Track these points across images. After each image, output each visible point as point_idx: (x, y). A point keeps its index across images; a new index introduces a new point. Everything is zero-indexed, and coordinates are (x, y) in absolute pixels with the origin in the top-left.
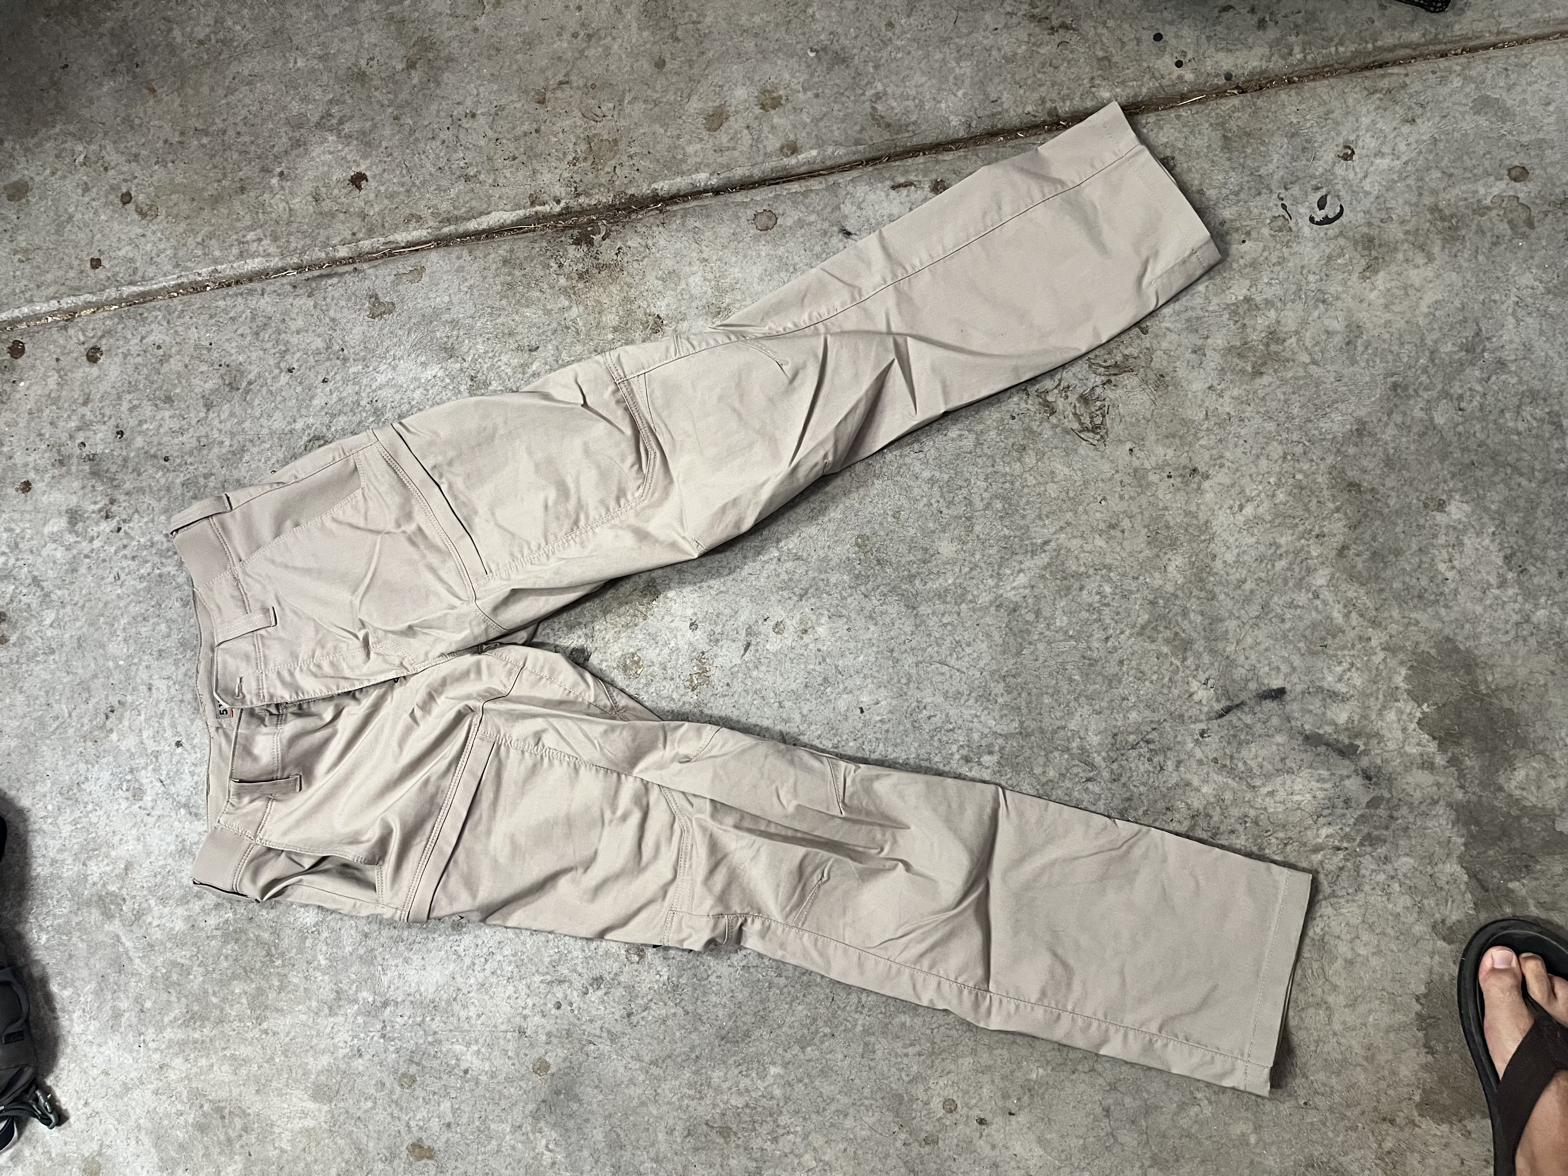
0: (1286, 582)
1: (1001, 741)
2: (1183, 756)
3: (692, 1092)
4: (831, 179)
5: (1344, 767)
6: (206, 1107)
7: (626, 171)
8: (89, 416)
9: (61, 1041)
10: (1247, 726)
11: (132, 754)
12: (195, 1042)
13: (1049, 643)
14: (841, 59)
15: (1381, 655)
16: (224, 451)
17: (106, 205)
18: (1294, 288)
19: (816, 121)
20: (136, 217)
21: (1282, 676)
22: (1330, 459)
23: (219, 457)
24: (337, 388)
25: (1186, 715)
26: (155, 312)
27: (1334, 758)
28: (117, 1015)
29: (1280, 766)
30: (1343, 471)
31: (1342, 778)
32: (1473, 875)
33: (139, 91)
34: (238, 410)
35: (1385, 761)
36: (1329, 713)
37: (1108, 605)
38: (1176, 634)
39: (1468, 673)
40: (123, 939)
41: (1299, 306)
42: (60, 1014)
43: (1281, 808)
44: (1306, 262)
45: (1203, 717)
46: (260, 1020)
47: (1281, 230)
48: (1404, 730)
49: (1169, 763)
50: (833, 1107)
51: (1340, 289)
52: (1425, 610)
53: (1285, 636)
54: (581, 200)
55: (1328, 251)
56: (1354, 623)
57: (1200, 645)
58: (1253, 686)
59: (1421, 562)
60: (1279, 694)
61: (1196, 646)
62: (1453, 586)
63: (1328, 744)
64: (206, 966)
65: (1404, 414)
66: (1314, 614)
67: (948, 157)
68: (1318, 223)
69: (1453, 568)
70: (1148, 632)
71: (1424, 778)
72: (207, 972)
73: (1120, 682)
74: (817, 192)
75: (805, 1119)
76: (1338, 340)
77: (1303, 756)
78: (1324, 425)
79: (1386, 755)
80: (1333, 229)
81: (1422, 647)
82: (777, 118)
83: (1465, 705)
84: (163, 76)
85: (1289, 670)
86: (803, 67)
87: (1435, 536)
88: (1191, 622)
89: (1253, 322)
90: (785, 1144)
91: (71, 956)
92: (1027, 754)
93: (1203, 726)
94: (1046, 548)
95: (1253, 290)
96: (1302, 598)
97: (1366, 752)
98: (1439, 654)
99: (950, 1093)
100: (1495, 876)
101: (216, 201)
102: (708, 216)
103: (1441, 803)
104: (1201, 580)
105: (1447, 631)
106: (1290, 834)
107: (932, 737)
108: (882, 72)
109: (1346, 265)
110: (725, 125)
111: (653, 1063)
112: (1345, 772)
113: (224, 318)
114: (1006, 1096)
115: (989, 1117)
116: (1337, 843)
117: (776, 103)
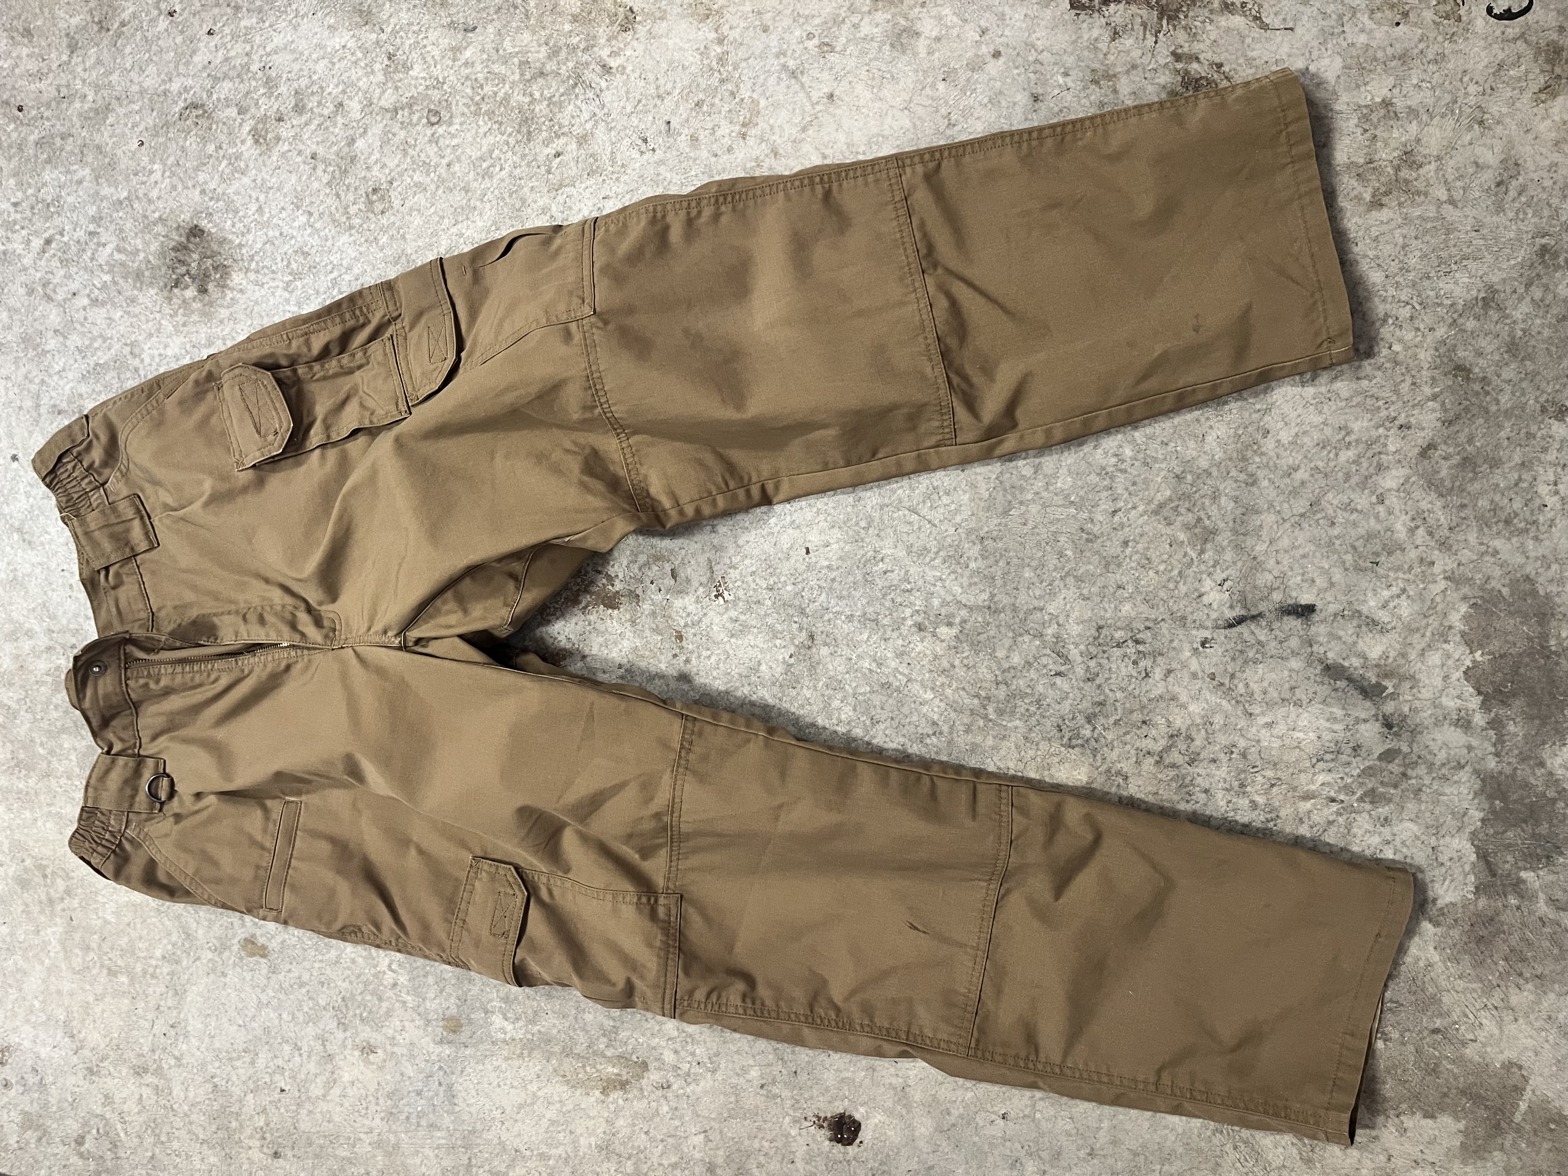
0: (1348, 477)
1: (964, 613)
2: (1174, 665)
5: (1363, 709)
10: (1259, 643)
13: (1044, 506)
15: (1442, 584)
16: (86, 107)
18: (1448, 98)
21: (1315, 591)
22: (1441, 332)
23: (80, 115)
24: (224, 45)
25: (1190, 618)
27: (1355, 696)
29: (1288, 695)
30: (1454, 348)
31: (1357, 721)
32: (1483, 855)
34: (106, 56)
35: (1414, 710)
36: (1361, 643)
37: (1124, 471)
38: (1199, 519)
39: (1540, 623)
41: (1450, 123)
43: (1277, 744)
44: (1469, 66)
45: (1209, 624)
47: (1447, 17)
48: (1446, 678)
49: (1158, 670)
51: (1505, 110)
52: (1509, 539)
53: (1331, 544)
55: (1501, 56)
56: (1419, 542)
57: (1224, 538)
58: (1277, 596)
59: (1520, 479)
60: (1305, 611)
61: (1219, 538)
62: (1550, 515)
63: (1350, 680)
65: (1546, 288)
66: (1372, 522)
68: (1496, 17)
69: (1557, 493)
70: (1165, 512)
71: (1455, 737)
72: (35, 720)
73: (1119, 565)
76: (1488, 177)
77: (1318, 688)
78: (1445, 285)
79: (1417, 704)
80: (1514, 27)
81: (1494, 584)
83: (1527, 660)
85: (1325, 585)
87: (1545, 450)
88: (1220, 508)
89: (1386, 135)
92: (992, 633)
93: (1207, 634)
95: (1396, 91)
96: (1363, 501)
97: (1393, 696)
98: (1512, 594)
100: (1507, 862)
103: (1467, 768)
104: (1244, 459)
105: (1529, 569)
106: (1279, 774)
107: (884, 596)
109: (1519, 79)
112: (1363, 715)
116: (1332, 794)
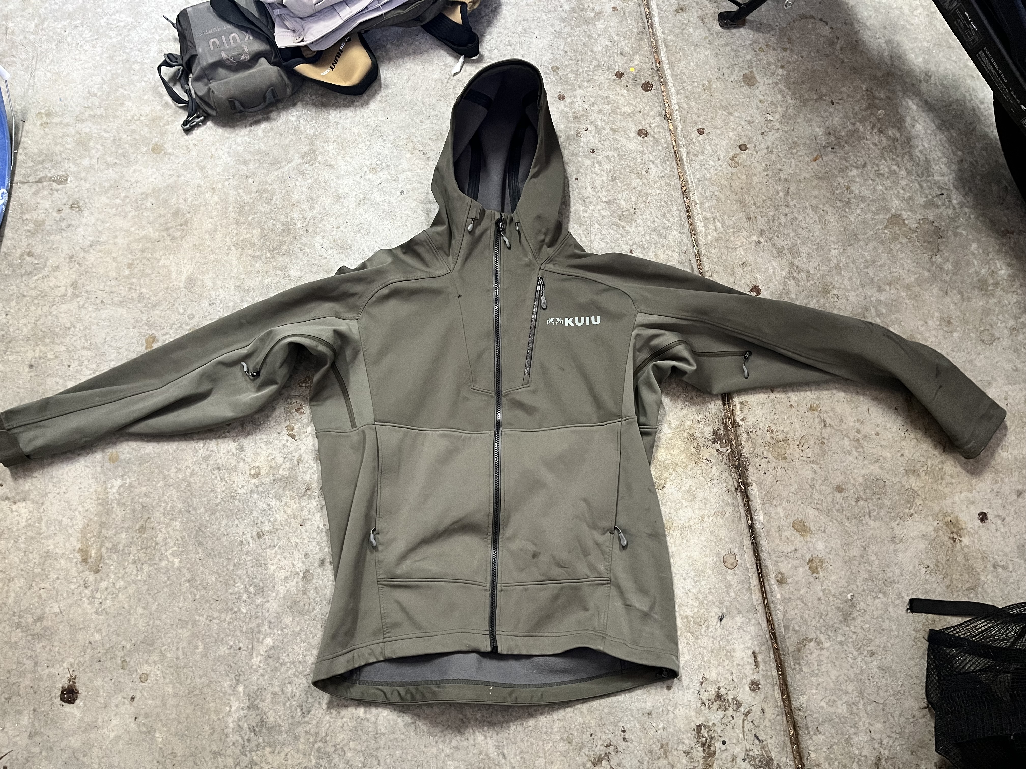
3: (168, 508)
4: (760, 609)
6: (188, 215)
7: (764, 465)
8: (604, 132)
9: (232, 130)
11: (397, 166)
12: (227, 208)
14: (846, 618)
17: (739, 135)
19: (801, 599)
20: (731, 154)
26: (670, 168)
28: (245, 163)
33: (815, 151)
40: (289, 165)
42: (248, 129)
46: (236, 245)
50: (150, 600)
54: (744, 436)
64: (270, 213)
67: (777, 694)
74: (750, 598)
75: (145, 581)
82: (803, 571)
84: (826, 165)
86: (840, 590)
90: (131, 569)
91: (281, 135)
94: (501, 756)
99: (152, 678)
101: (742, 203)
102: (733, 521)
108: (838, 647)
110: (797, 534)
111: (189, 485)
113: (665, 210)
114: (147, 715)
115: (135, 703)
117: (814, 570)
